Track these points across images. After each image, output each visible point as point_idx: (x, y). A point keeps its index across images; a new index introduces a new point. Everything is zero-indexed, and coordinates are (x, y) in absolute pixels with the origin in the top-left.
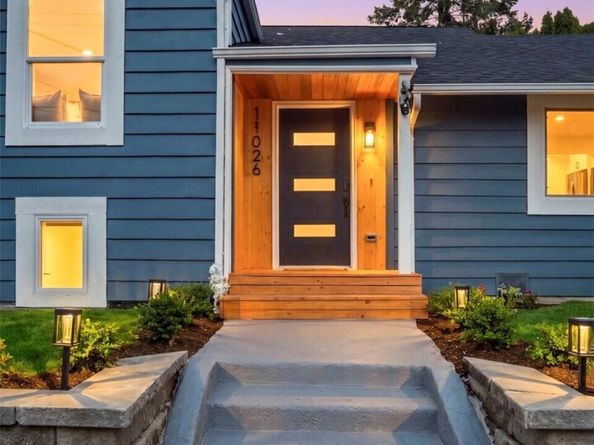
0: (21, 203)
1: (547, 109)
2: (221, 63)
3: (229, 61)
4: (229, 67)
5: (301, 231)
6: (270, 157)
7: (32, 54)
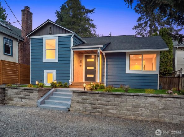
0: (45, 71)
1: (130, 55)
2: (71, 49)
3: (72, 49)
4: (73, 50)
5: (88, 76)
6: (83, 64)
7: (46, 49)
